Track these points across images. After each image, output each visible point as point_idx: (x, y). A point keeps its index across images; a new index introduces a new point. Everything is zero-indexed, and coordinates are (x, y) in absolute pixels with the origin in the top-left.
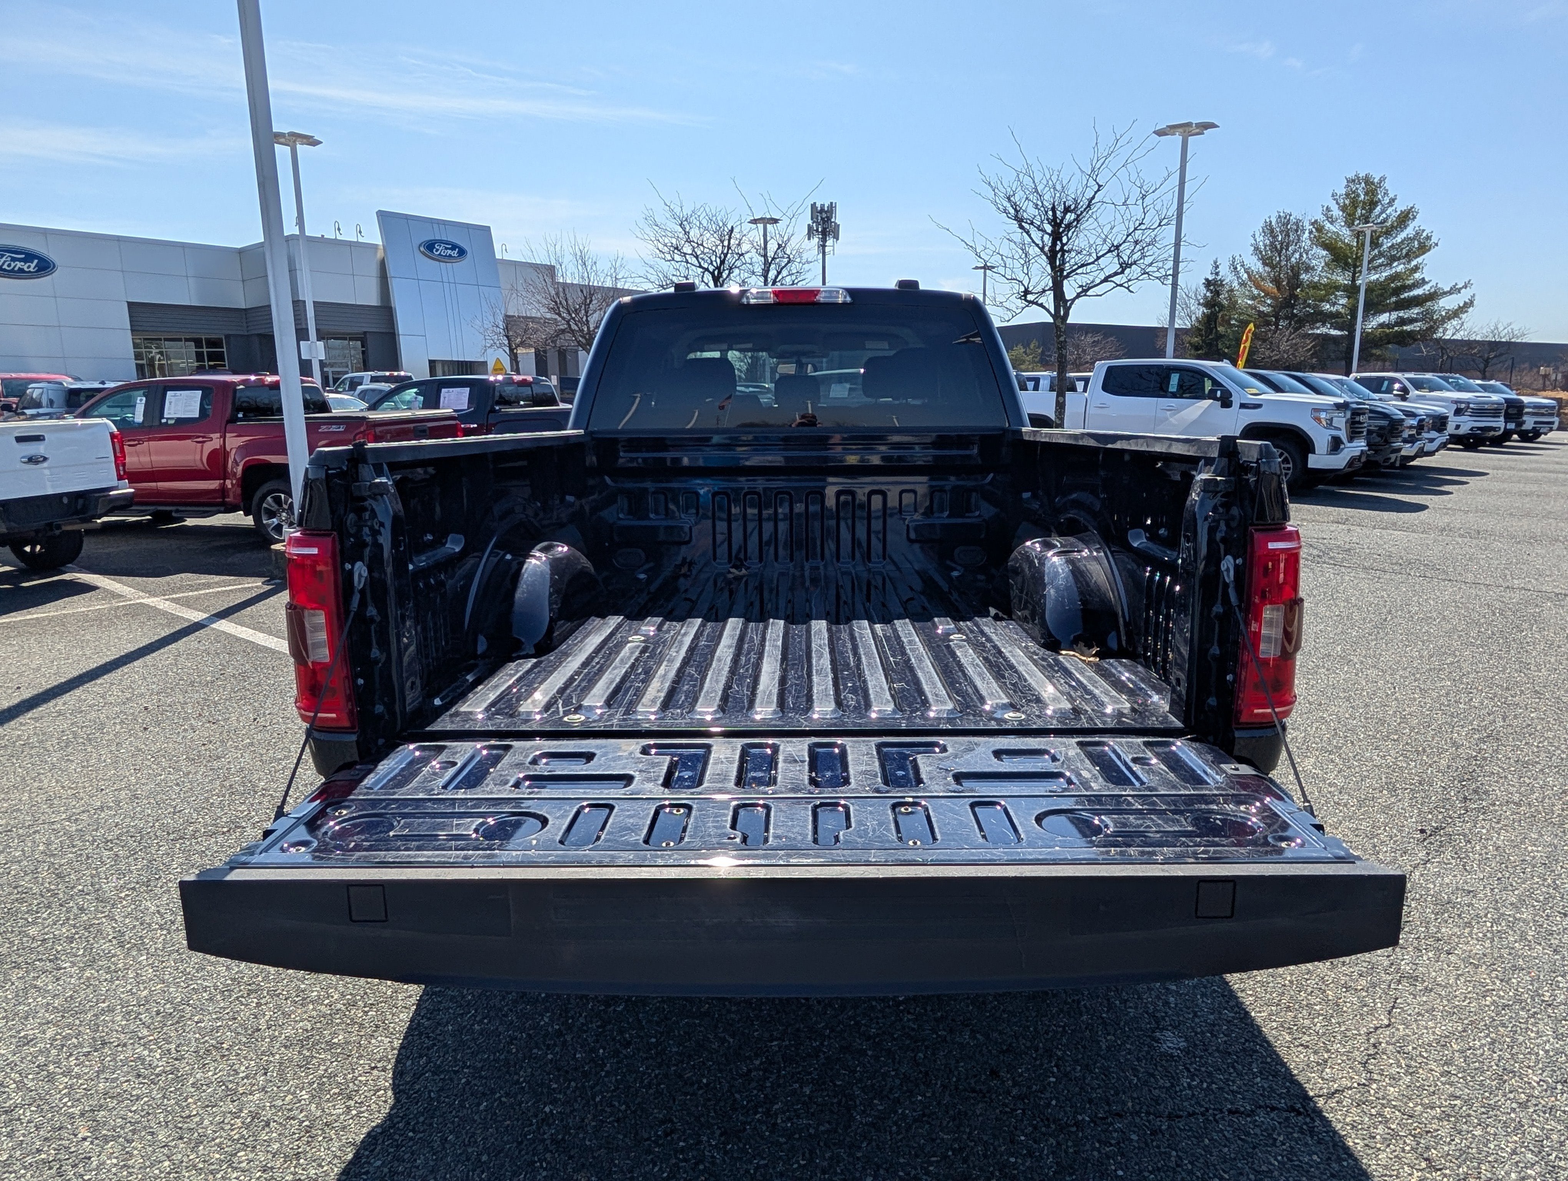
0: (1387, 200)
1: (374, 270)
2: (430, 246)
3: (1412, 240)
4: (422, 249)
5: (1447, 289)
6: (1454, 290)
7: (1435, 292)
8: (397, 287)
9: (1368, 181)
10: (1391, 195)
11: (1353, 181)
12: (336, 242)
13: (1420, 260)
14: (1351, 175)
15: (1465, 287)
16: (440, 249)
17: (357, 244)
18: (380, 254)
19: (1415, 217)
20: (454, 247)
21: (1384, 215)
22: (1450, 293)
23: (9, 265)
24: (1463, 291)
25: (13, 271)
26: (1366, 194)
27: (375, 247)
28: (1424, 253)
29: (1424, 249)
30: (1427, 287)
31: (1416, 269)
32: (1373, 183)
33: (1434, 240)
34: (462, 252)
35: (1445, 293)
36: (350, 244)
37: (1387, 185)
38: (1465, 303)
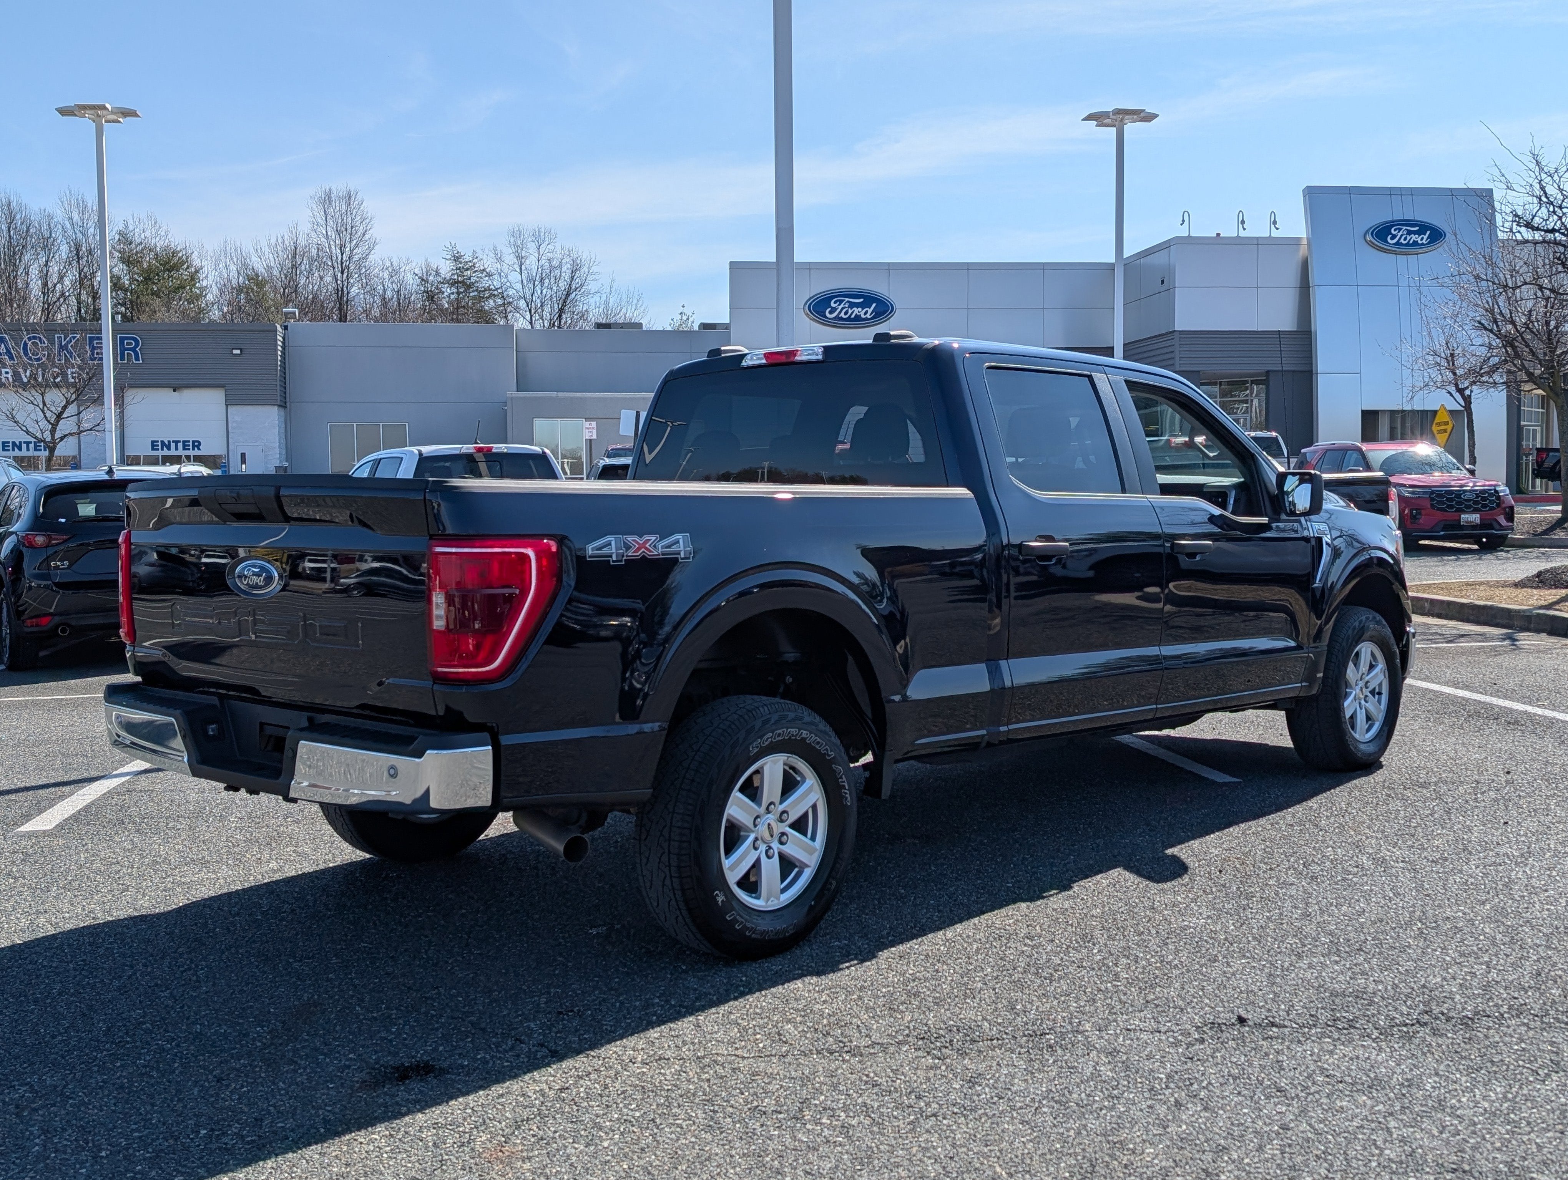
1: (1292, 278)
2: (1382, 232)
4: (1369, 237)
8: (1320, 299)
12: (1238, 242)
16: (1400, 235)
17: (1270, 241)
18: (1303, 250)
20: (1423, 228)
23: (846, 313)
25: (849, 319)
27: (1296, 241)
34: (1436, 235)
36: (1258, 242)
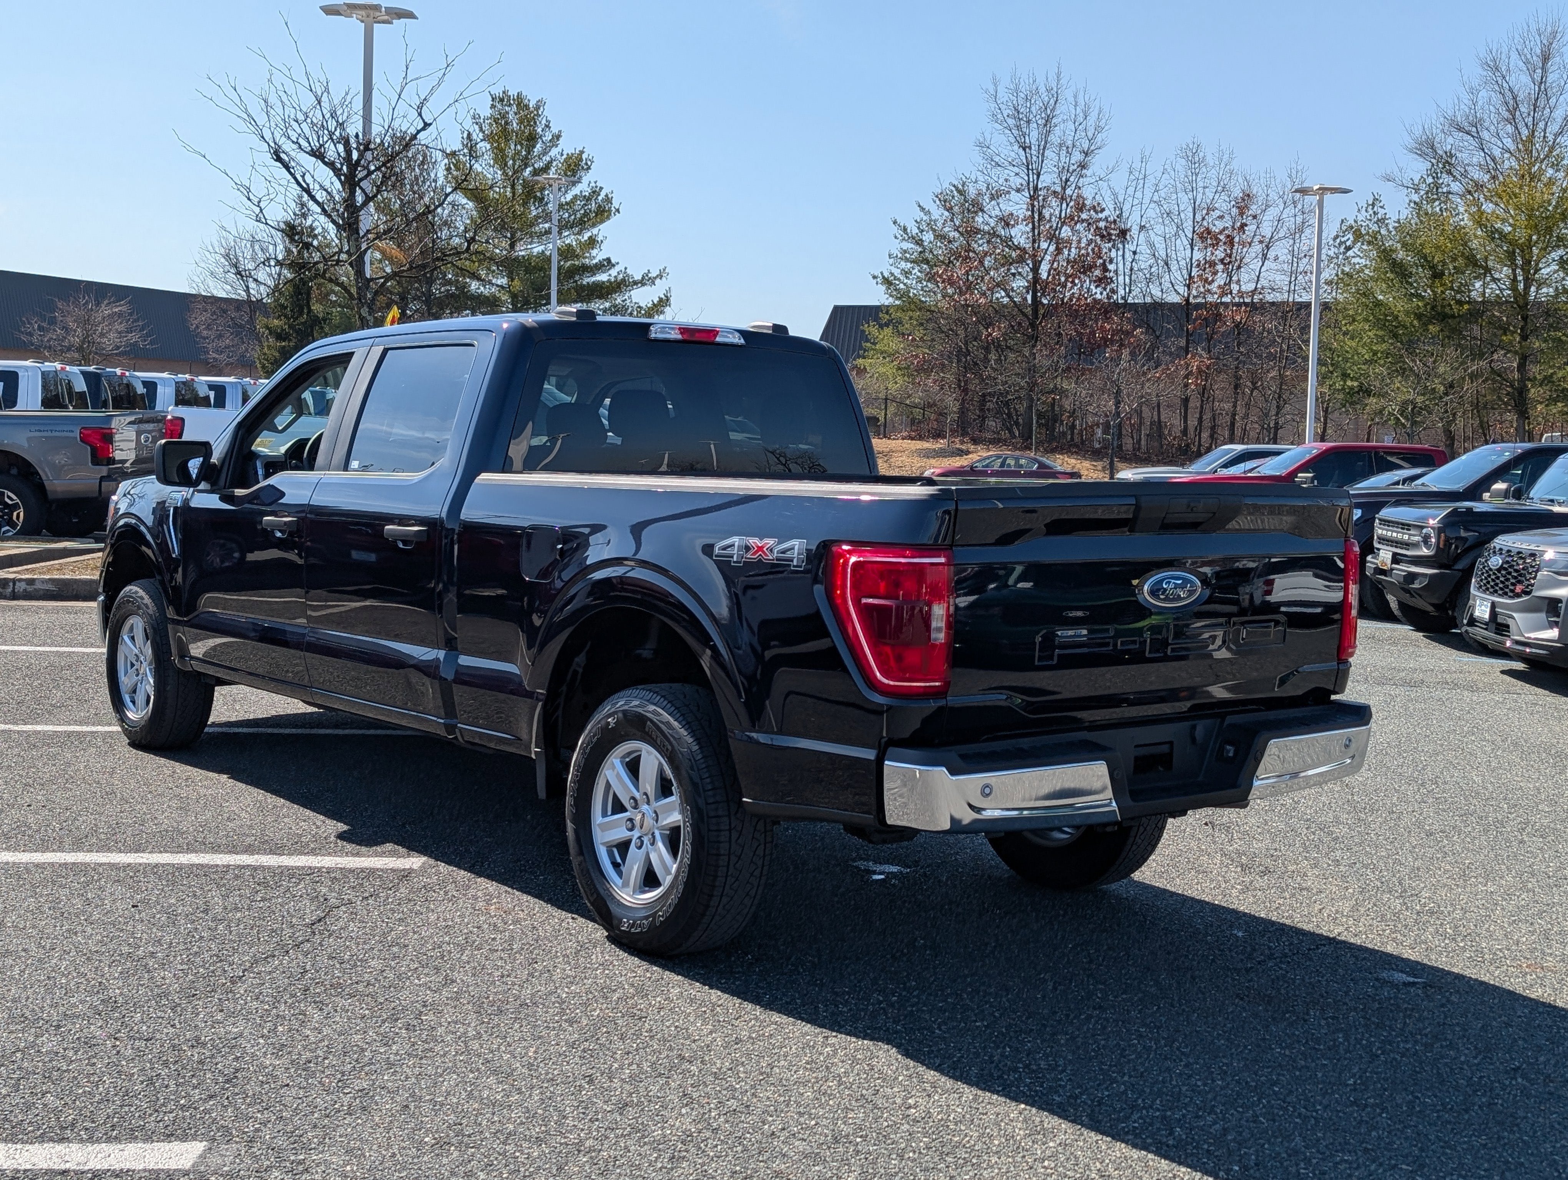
0: (548, 137)
3: (588, 199)
5: (638, 277)
6: (646, 280)
7: (623, 280)
9: (520, 102)
10: (555, 130)
11: (502, 100)
13: (595, 231)
14: (498, 91)
15: (660, 276)
19: (589, 168)
21: (547, 158)
22: (642, 282)
24: (658, 281)
26: (521, 122)
28: (602, 222)
29: (603, 213)
30: (613, 272)
31: (592, 242)
32: (527, 107)
33: (615, 204)
35: (635, 283)
37: (547, 112)
38: (661, 300)
